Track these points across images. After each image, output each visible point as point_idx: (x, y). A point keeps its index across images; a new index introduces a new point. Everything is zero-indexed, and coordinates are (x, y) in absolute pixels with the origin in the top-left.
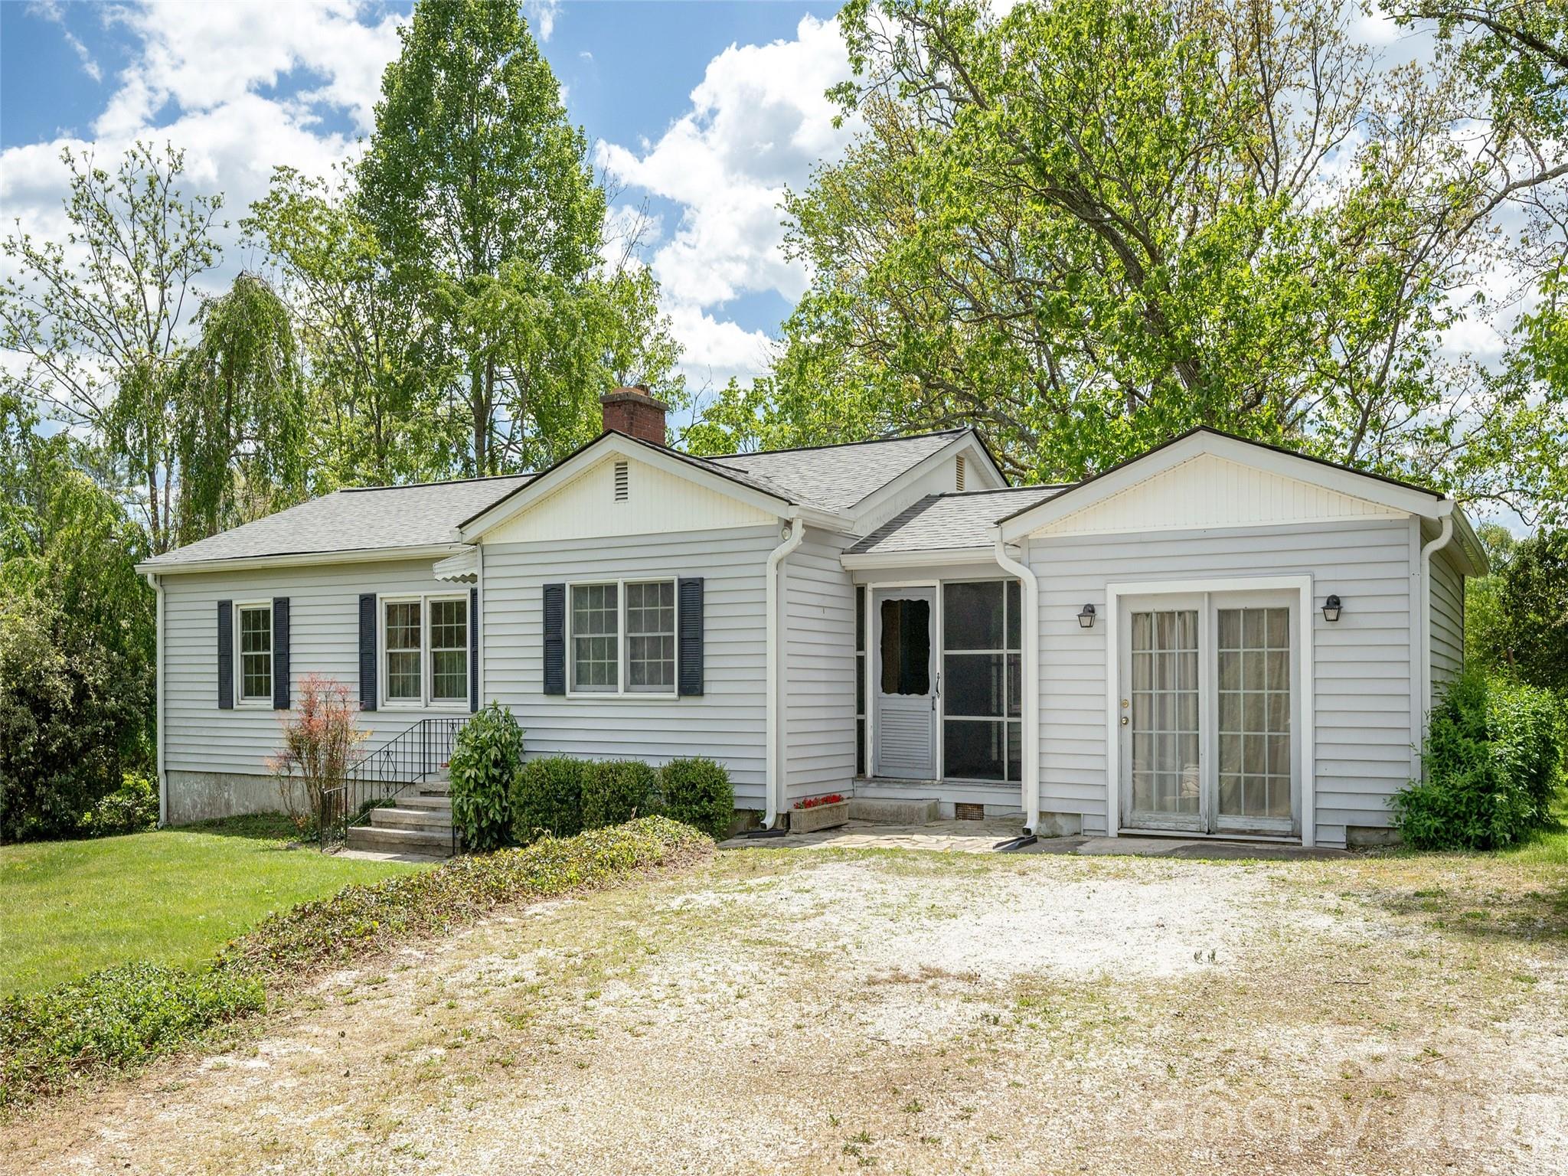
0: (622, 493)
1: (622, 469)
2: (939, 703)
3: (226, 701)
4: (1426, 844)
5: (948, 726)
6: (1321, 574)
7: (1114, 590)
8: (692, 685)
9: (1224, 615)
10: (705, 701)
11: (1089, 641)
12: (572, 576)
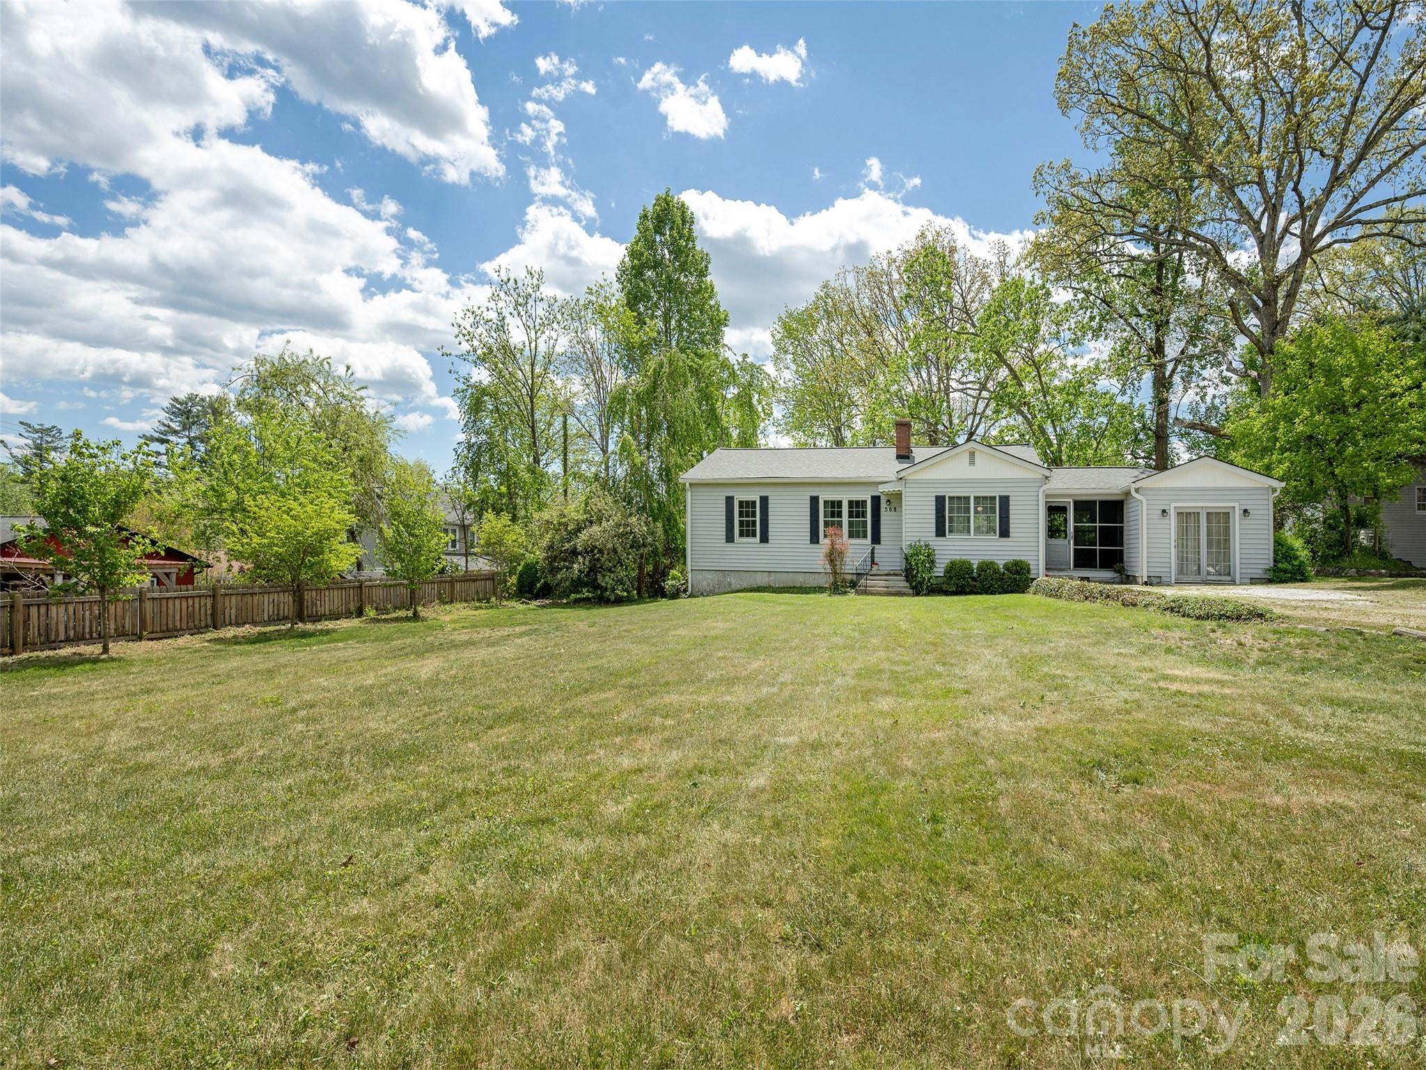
0: (972, 462)
1: (972, 454)
2: (1072, 542)
3: (730, 538)
4: (1270, 581)
5: (1075, 550)
6: (1242, 502)
7: (1173, 505)
8: (1005, 533)
9: (1208, 514)
10: (1010, 539)
11: (1165, 521)
12: (948, 492)
